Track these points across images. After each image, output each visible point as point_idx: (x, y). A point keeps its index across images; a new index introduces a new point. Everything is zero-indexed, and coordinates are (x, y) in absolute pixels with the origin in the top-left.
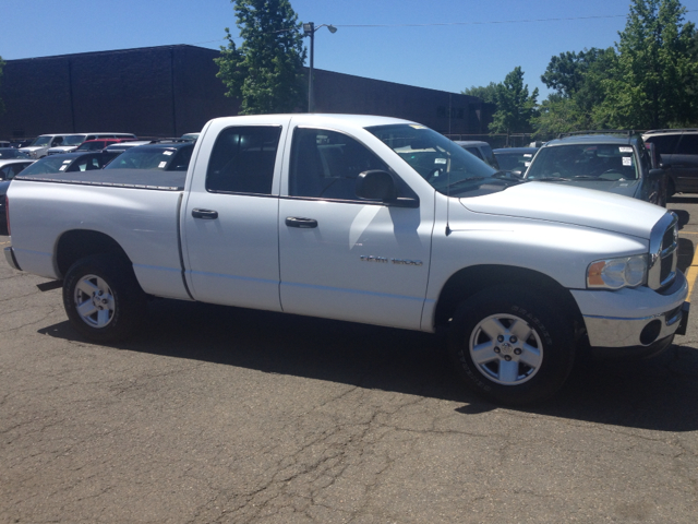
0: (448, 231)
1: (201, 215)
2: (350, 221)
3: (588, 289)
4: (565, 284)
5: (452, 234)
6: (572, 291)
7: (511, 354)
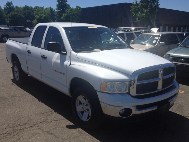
0: (70, 64)
1: (29, 52)
2: (52, 58)
3: (101, 92)
4: (96, 89)
5: (71, 65)
6: (97, 92)
7: (86, 110)
